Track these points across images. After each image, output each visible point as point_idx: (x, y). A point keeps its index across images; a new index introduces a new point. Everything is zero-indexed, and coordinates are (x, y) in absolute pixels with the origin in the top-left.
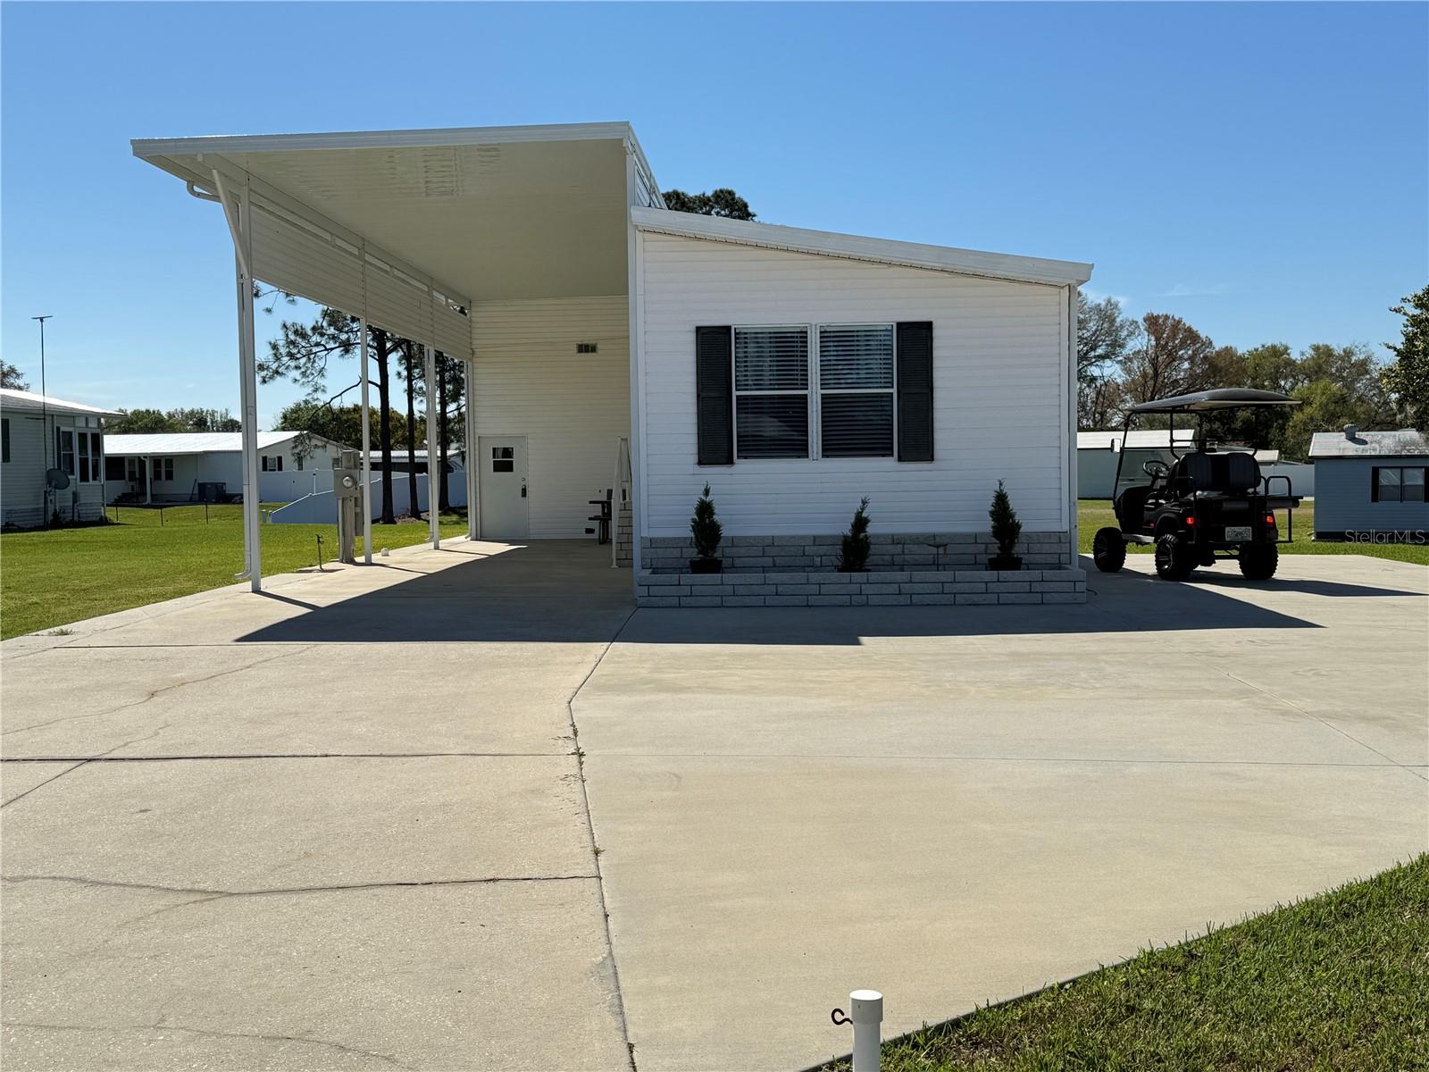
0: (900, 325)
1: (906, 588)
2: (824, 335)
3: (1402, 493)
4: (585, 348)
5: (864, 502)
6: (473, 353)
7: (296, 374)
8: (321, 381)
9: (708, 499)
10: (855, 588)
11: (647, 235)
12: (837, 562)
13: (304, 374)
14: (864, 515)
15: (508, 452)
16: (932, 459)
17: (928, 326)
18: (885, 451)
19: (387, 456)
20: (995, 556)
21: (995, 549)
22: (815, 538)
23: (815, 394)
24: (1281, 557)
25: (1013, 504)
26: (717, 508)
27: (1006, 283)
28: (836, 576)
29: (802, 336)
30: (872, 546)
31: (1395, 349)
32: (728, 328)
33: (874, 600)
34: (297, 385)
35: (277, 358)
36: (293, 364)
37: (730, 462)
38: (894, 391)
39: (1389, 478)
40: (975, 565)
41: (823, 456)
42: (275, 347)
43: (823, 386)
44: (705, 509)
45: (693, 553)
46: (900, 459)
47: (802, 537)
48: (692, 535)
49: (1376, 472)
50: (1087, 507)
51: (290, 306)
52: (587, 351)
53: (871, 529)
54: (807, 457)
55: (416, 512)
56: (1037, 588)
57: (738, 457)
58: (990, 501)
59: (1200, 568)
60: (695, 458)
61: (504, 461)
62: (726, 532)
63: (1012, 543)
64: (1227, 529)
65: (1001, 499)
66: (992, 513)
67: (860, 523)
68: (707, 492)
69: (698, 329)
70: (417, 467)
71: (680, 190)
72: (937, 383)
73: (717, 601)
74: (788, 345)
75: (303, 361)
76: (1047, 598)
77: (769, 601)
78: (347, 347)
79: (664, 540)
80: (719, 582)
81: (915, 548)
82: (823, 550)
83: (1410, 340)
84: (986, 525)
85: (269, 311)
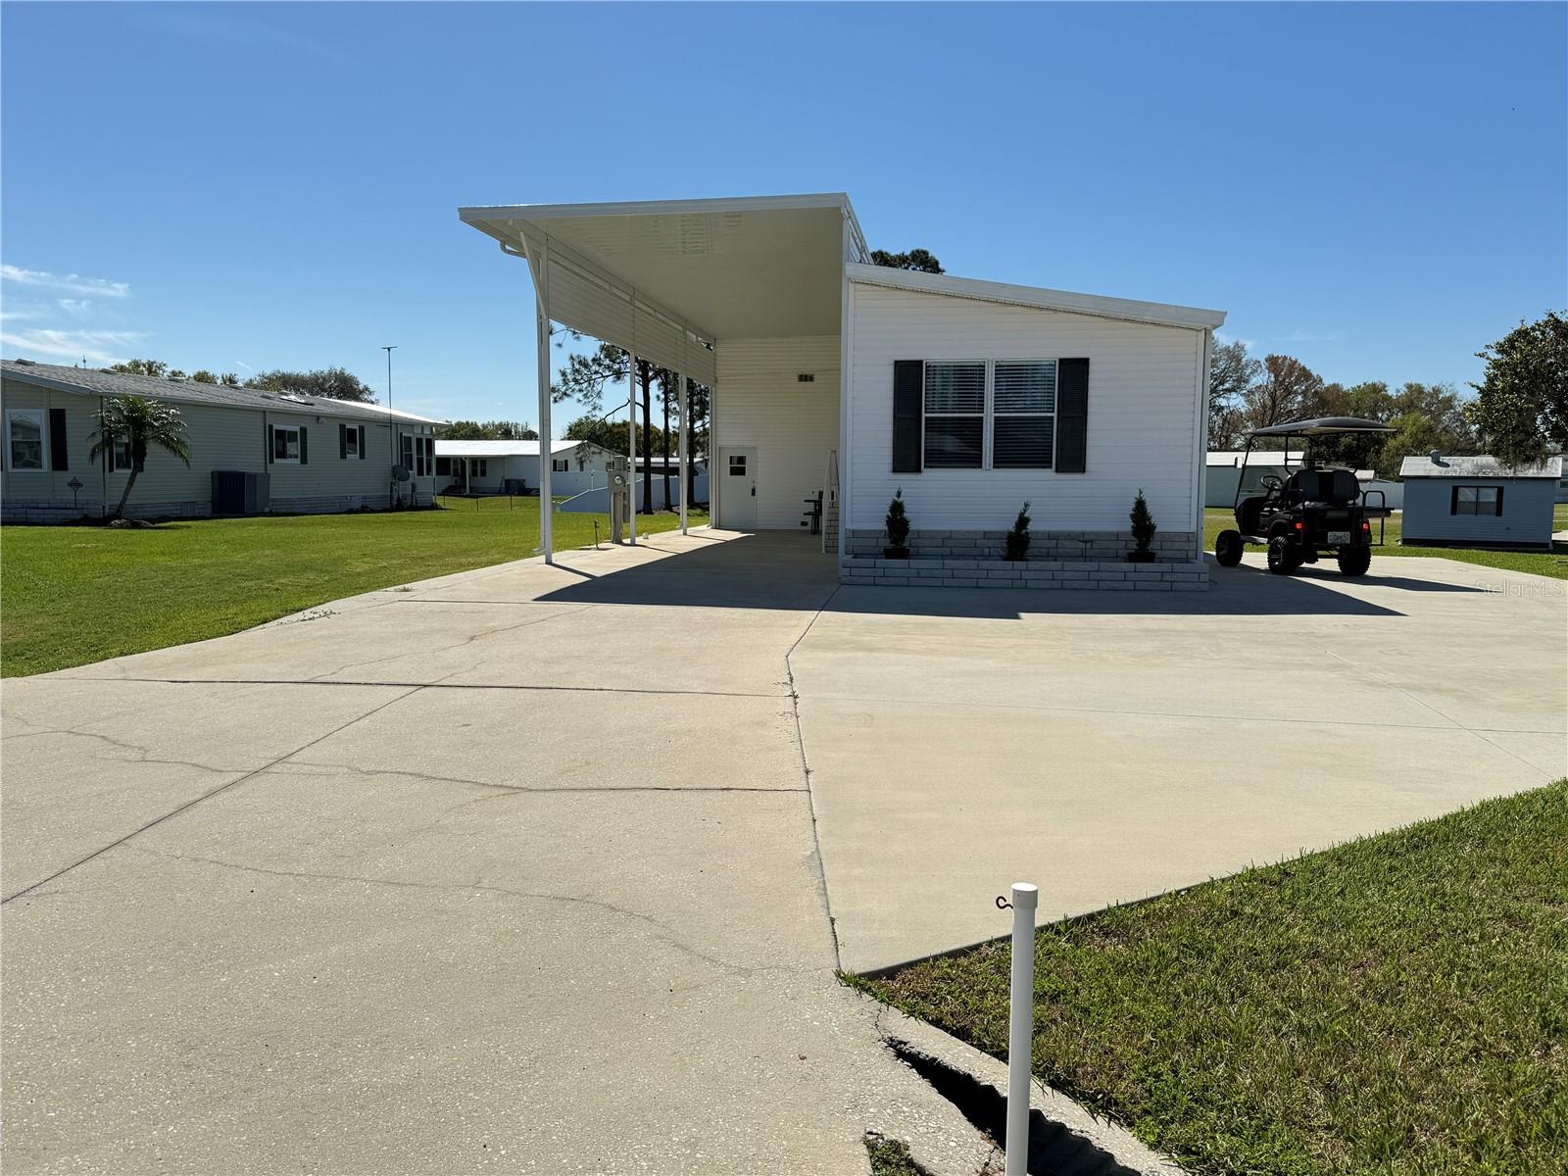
0: (1062, 361)
1: (1059, 575)
2: (1000, 369)
3: (1477, 508)
4: (805, 378)
5: (1026, 505)
6: (716, 381)
7: (580, 396)
8: (598, 402)
9: (900, 500)
10: (1016, 574)
11: (858, 286)
12: (1002, 553)
13: (585, 396)
14: (1026, 515)
15: (741, 460)
16: (1083, 471)
17: (1085, 362)
18: (1044, 463)
19: (647, 462)
20: (1133, 551)
21: (1133, 545)
22: (985, 533)
23: (989, 417)
24: (1373, 558)
25: (1150, 509)
26: (906, 507)
27: (1152, 327)
28: (1001, 563)
29: (981, 368)
30: (1032, 542)
31: (1478, 388)
32: (921, 362)
33: (1031, 584)
34: (580, 405)
35: (565, 382)
36: (577, 388)
37: (918, 470)
38: (1055, 415)
39: (1467, 495)
40: (1116, 558)
41: (994, 467)
42: (564, 374)
43: (996, 410)
44: (897, 508)
45: (886, 543)
46: (1057, 471)
47: (975, 532)
48: (886, 528)
49: (1455, 490)
50: (1210, 514)
51: (576, 341)
52: (806, 380)
53: (1031, 527)
54: (981, 467)
55: (669, 506)
56: (1167, 577)
57: (925, 467)
58: (1130, 507)
59: (1305, 565)
60: (890, 467)
61: (738, 467)
62: (912, 526)
63: (1148, 541)
64: (1329, 533)
65: (1140, 505)
66: (1132, 516)
67: (1023, 521)
68: (899, 494)
69: (896, 362)
70: (670, 471)
71: (884, 250)
72: (1090, 409)
73: (904, 581)
74: (968, 377)
75: (585, 385)
76: (1176, 586)
77: (946, 582)
78: (618, 375)
79: (863, 531)
80: (907, 566)
81: (1067, 543)
82: (991, 543)
83: (1491, 380)
84: (1127, 526)
85: (560, 345)
